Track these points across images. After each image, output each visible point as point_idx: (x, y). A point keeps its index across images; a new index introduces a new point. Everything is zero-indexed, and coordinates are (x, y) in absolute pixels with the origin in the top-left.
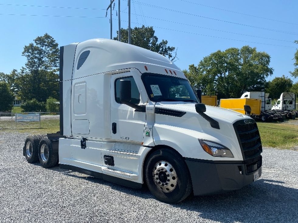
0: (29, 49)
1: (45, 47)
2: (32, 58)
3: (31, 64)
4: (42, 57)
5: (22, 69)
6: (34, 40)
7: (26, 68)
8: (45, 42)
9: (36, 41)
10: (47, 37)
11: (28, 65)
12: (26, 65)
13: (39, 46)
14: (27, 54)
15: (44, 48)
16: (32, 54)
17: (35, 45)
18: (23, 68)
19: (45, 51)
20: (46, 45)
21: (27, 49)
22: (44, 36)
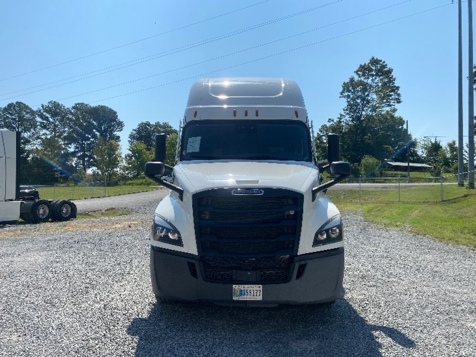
0: (349, 86)
1: (371, 78)
2: (354, 99)
3: (352, 108)
4: (368, 95)
5: (339, 117)
6: (355, 72)
7: (344, 114)
8: (371, 70)
9: (357, 72)
10: (375, 62)
11: (347, 110)
12: (344, 110)
13: (362, 79)
14: (346, 94)
15: (370, 81)
16: (353, 93)
17: (356, 78)
18: (341, 115)
19: (371, 85)
20: (373, 75)
21: (346, 87)
22: (369, 61)
